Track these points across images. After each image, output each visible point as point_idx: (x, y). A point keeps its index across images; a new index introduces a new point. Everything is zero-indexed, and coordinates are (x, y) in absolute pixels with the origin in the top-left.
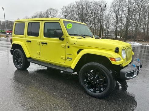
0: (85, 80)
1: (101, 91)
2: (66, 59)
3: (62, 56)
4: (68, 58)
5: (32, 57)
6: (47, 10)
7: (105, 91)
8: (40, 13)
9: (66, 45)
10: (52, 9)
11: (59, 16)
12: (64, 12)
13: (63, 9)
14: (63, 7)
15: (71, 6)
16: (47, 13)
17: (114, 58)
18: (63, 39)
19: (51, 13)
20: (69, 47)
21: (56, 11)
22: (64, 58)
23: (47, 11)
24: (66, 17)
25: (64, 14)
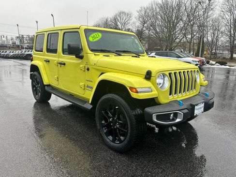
0: (103, 122)
1: (121, 141)
2: (86, 88)
3: (81, 84)
4: (88, 87)
5: (51, 84)
6: (115, 14)
7: (126, 142)
8: (105, 20)
9: (85, 67)
10: (123, 13)
11: (134, 23)
12: (142, 17)
13: (140, 11)
14: (141, 8)
15: (154, 7)
16: (115, 20)
17: (135, 88)
18: (81, 58)
19: (122, 18)
20: (88, 69)
21: (129, 15)
22: (83, 86)
23: (116, 16)
24: (144, 24)
25: (141, 19)
